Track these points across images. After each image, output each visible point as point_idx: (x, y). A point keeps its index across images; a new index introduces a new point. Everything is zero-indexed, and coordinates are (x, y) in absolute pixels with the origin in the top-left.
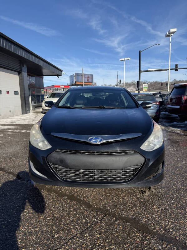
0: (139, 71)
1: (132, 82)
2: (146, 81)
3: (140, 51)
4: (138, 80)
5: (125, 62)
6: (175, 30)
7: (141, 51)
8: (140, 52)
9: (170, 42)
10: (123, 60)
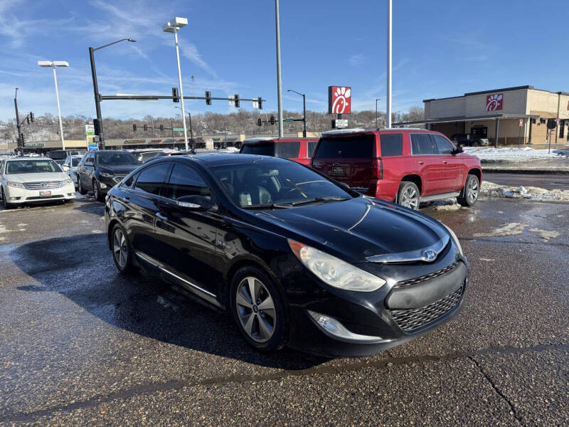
0: (94, 96)
1: (44, 118)
2: (83, 117)
3: (90, 48)
4: (96, 118)
5: (54, 70)
6: (184, 21)
7: (94, 48)
8: (91, 50)
9: (176, 44)
10: (49, 66)
